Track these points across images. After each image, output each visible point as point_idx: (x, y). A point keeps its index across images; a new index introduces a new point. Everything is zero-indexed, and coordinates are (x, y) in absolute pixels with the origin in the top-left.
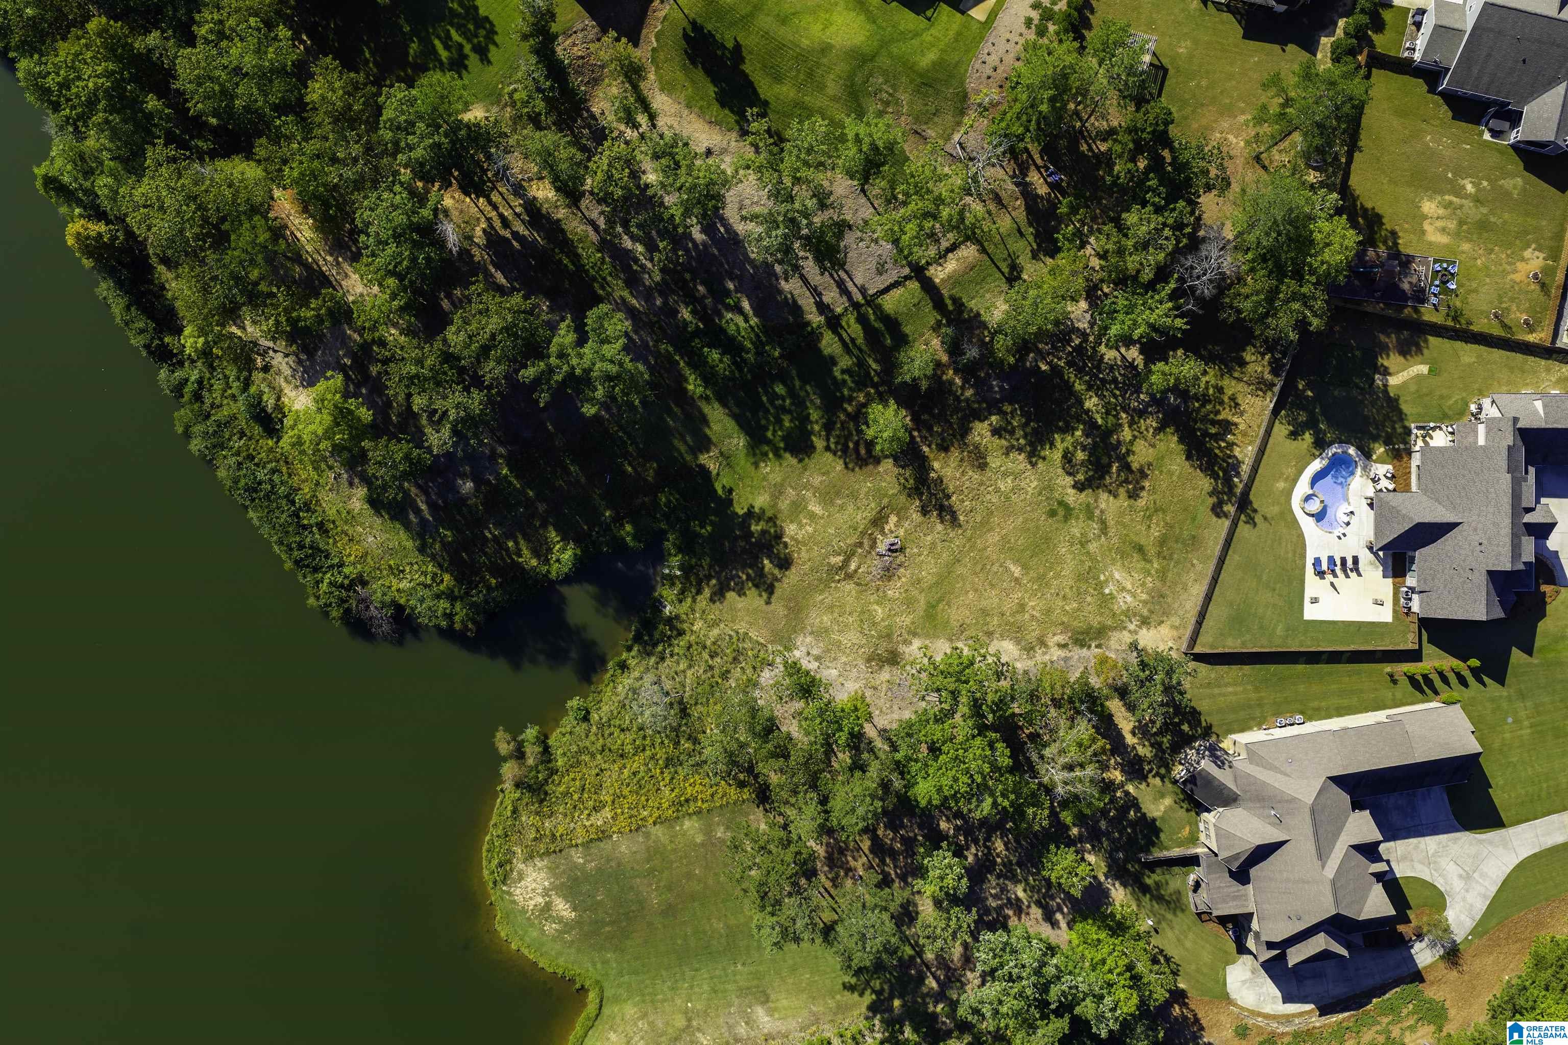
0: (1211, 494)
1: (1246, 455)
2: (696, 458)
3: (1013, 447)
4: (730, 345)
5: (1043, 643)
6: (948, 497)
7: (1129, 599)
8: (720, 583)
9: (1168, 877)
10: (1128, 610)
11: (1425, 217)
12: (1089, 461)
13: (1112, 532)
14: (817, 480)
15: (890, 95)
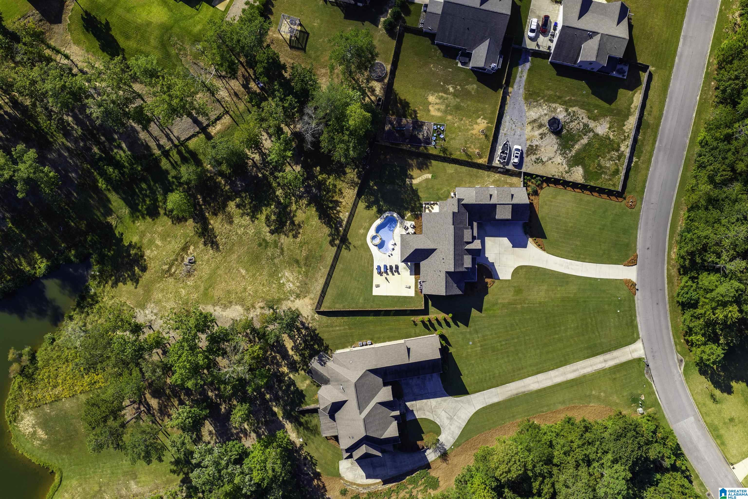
0: (329, 235)
1: (345, 217)
2: (106, 218)
3: (244, 213)
4: (118, 165)
5: (254, 307)
6: (216, 237)
7: (291, 285)
8: (116, 279)
9: (311, 418)
10: (291, 290)
11: (430, 104)
12: (277, 220)
13: (285, 253)
14: (160, 229)
15: (181, 46)
